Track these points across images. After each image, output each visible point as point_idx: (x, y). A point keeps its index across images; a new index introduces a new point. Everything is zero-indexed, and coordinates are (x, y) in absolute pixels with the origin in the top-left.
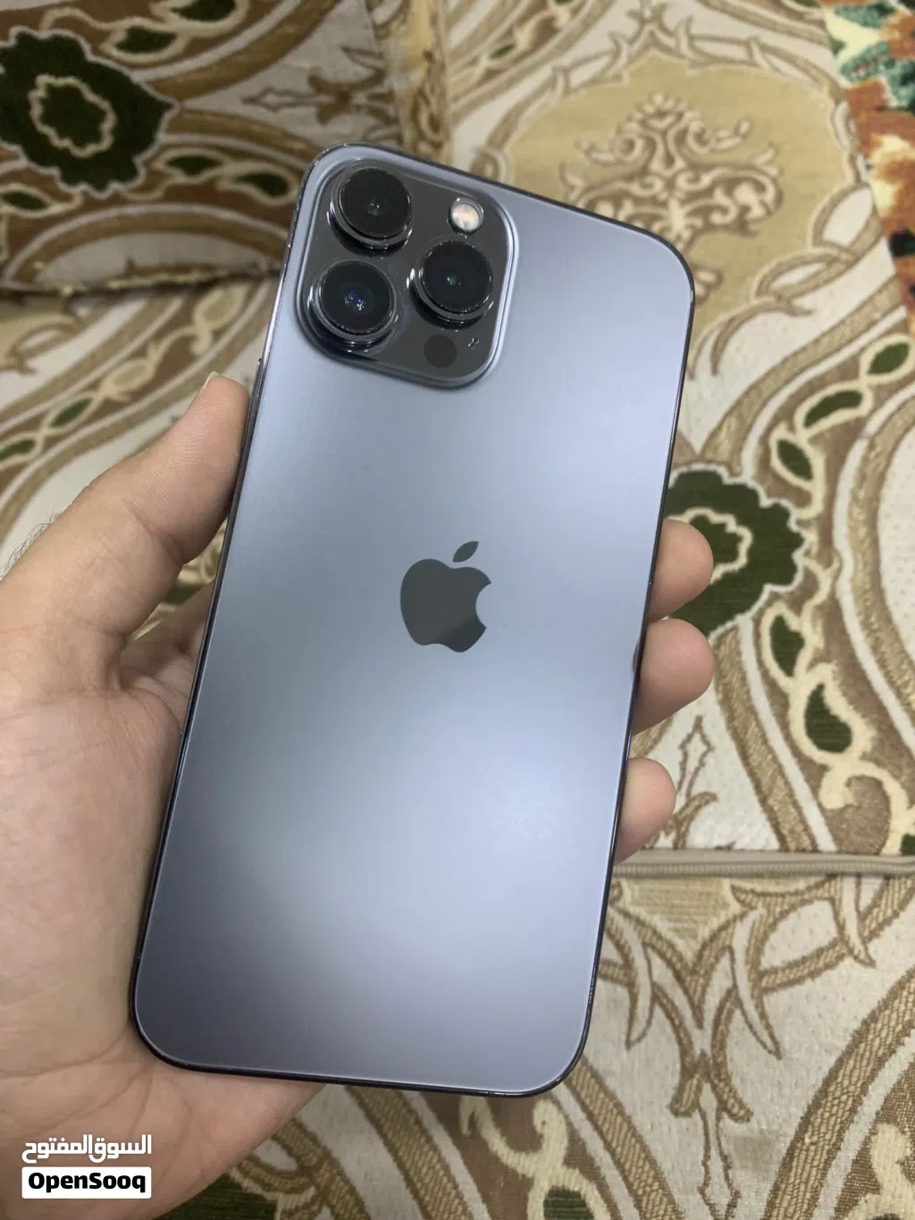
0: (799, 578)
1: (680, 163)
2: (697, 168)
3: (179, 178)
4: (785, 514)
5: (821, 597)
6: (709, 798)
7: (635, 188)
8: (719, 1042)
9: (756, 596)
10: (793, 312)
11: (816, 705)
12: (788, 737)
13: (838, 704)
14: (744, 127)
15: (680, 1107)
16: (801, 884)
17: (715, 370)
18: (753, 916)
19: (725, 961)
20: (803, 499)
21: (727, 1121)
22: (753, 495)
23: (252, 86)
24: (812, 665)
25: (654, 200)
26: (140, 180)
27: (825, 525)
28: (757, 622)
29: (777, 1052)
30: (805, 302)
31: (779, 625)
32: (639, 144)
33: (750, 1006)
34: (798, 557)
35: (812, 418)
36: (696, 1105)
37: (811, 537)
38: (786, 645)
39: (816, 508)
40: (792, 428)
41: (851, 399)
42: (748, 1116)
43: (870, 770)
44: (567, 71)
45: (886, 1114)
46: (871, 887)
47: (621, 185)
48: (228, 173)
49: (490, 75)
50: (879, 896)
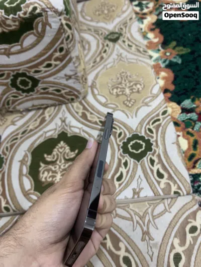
0: (153, 151)
1: (127, 81)
2: (130, 82)
3: (42, 91)
4: (150, 140)
5: (157, 153)
6: (142, 189)
7: (120, 86)
8: (148, 228)
9: (146, 154)
10: (148, 106)
11: (158, 172)
12: (154, 177)
13: (162, 171)
14: (137, 74)
15: (143, 240)
16: (158, 201)
17: (136, 116)
18: (151, 207)
19: (147, 215)
20: (152, 137)
21: (151, 242)
22: (144, 137)
23: (55, 77)
24: (157, 165)
25: (123, 88)
26: (35, 92)
27: (156, 141)
28: (147, 158)
29: (157, 229)
30: (149, 104)
31: (151, 159)
32: (120, 78)
33: (152, 222)
34: (153, 147)
35: (153, 123)
36: (145, 239)
37: (154, 144)
38: (152, 162)
39: (155, 139)
40: (149, 125)
41: (159, 120)
42: (153, 240)
43: (168, 181)
44: (106, 65)
45: (175, 236)
46: (169, 200)
47: (117, 86)
48: (51, 90)
49: (93, 66)
50: (171, 202)
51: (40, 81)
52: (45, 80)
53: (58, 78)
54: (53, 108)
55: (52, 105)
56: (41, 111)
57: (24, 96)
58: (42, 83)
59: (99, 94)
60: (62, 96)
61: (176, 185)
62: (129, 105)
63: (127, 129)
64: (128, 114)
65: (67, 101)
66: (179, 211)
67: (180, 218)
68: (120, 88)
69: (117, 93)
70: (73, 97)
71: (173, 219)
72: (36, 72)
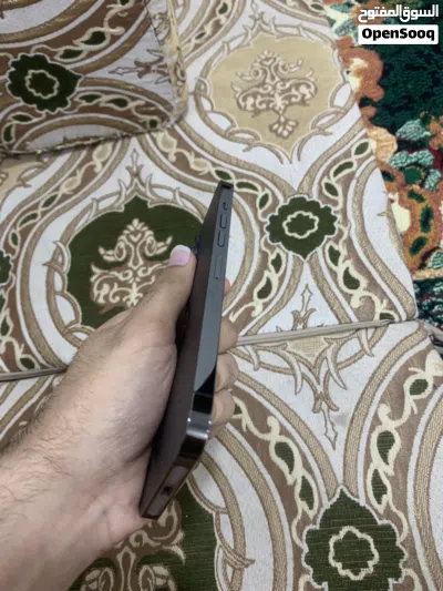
0: (336, 232)
1: (277, 79)
2: (284, 80)
3: (84, 103)
4: (330, 210)
5: (345, 237)
6: (313, 310)
7: (261, 90)
8: (326, 387)
9: (322, 240)
10: (326, 134)
11: (347, 273)
12: (338, 286)
13: (354, 273)
14: (300, 62)
15: (315, 410)
16: (347, 334)
17: (299, 159)
18: (333, 346)
19: (325, 362)
20: (335, 203)
21: (331, 412)
22: (317, 204)
23: (112, 67)
24: (344, 261)
25: (269, 95)
26: (69, 106)
27: (344, 212)
28: (324, 249)
29: (345, 388)
30: (329, 130)
31: (331, 249)
32: (261, 72)
33: (335, 375)
34: (336, 224)
35: (336, 173)
36: (321, 409)
37: (339, 217)
38: (334, 255)
39: (340, 206)
40: (329, 178)
41: (349, 165)
42: (338, 409)
43: (367, 294)
44: (228, 43)
45: (382, 401)
46: (371, 332)
47: (255, 89)
48: (104, 100)
49: (197, 46)
50: (374, 334)
51: (80, 77)
52: (89, 75)
53: (120, 71)
54: (109, 146)
55: (108, 139)
56: (84, 153)
57: (44, 116)
58: (82, 85)
59: (213, 111)
60: (128, 115)
61: (385, 301)
62: (283, 133)
63: (279, 189)
64: (282, 155)
65: (140, 128)
66: (390, 353)
67: (392, 366)
68: (262, 95)
69: (254, 105)
70: (155, 118)
71: (379, 367)
72: (68, 54)
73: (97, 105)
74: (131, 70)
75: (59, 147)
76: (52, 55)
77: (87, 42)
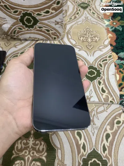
0: (101, 77)
1: (90, 34)
2: (92, 35)
3: (38, 29)
4: (100, 71)
5: (103, 79)
6: (92, 96)
7: (85, 36)
8: (93, 118)
9: (97, 78)
10: (101, 51)
11: (102, 89)
12: (100, 92)
13: (104, 89)
14: (96, 31)
16: (101, 105)
17: (93, 56)
18: (96, 107)
19: (94, 111)
20: (101, 69)
21: (94, 125)
22: (97, 69)
24: (102, 85)
25: (87, 38)
26: (34, 28)
28: (97, 80)
29: (98, 119)
31: (99, 81)
32: (86, 31)
33: (96, 115)
34: (101, 75)
35: (102, 61)
36: (91, 124)
37: (102, 73)
38: (100, 83)
39: (103, 70)
40: (100, 62)
41: (106, 60)
42: (96, 125)
43: (107, 95)
44: (78, 22)
45: (108, 125)
47: (83, 35)
48: (44, 29)
49: (69, 21)
50: (108, 106)
51: (39, 21)
52: (42, 21)
53: (50, 22)
56: (34, 42)
57: (26, 29)
58: (39, 23)
59: (71, 39)
60: (49, 35)
61: (112, 98)
62: (90, 48)
63: (87, 62)
64: (88, 54)
65: (51, 39)
66: (112, 112)
67: (112, 116)
69: (83, 39)
70: (56, 37)
71: (108, 115)
72: (38, 14)
73: (41, 30)
74: (53, 23)
75: (27, 39)
76: (34, 14)
77: (44, 13)
